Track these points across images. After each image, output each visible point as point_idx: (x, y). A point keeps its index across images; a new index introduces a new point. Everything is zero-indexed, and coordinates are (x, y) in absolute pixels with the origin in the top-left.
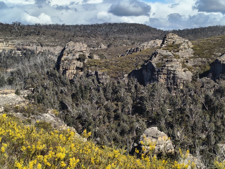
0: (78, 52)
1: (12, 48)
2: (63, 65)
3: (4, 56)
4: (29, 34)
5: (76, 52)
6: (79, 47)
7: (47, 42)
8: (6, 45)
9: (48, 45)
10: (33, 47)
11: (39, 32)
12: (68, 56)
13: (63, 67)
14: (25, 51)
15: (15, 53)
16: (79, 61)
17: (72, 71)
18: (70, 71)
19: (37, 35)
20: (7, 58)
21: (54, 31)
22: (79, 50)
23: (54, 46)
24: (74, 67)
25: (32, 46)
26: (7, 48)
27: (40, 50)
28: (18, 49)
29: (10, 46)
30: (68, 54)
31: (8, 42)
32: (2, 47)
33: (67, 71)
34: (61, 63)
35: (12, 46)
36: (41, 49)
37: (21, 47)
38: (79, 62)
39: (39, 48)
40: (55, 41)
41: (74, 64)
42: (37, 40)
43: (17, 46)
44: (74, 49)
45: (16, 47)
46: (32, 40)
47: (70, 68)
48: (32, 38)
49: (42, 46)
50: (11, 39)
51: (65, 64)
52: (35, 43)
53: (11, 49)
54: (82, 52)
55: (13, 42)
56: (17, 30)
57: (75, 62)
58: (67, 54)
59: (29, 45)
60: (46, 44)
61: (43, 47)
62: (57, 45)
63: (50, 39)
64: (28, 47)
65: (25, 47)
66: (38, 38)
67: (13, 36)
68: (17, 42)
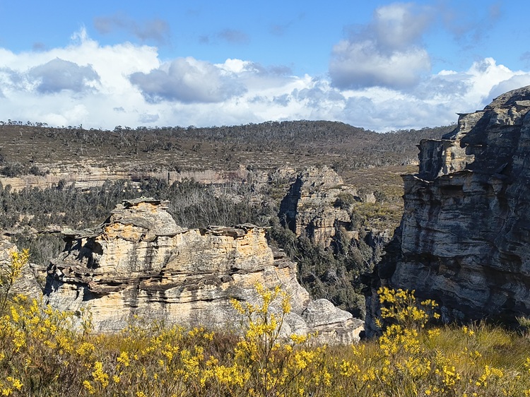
0: (332, 188)
1: (123, 177)
2: (303, 217)
3: (110, 194)
4: (152, 149)
5: (327, 189)
6: (332, 178)
7: (187, 163)
8: (111, 171)
9: (189, 169)
10: (162, 174)
11: (169, 145)
12: (312, 198)
13: (303, 221)
14: (147, 183)
15: (130, 187)
16: (339, 208)
17: (327, 230)
18: (323, 230)
19: (166, 150)
20: (116, 196)
21: (195, 142)
22: (332, 185)
23: (201, 170)
24: (330, 222)
25: (161, 171)
26: (113, 176)
27: (175, 179)
28: (135, 179)
29: (118, 173)
30: (310, 193)
31: (114, 165)
32: (104, 176)
33: (315, 230)
34: (298, 213)
35: (123, 173)
36: (178, 177)
37: (139, 174)
38: (338, 210)
39: (174, 173)
40: (201, 161)
41: (330, 214)
42: (167, 160)
43: (132, 173)
44: (322, 184)
45: (130, 175)
46: (159, 161)
47: (323, 223)
48: (158, 156)
49: (179, 172)
50: (120, 160)
51: (308, 215)
52: (165, 166)
53: (121, 180)
54: (340, 188)
55: (123, 166)
56: (127, 142)
57: (331, 210)
58: (308, 194)
59: (155, 170)
60: (185, 167)
61: (181, 172)
62: (206, 169)
63: (192, 157)
64: (153, 174)
65: (148, 174)
66: (169, 156)
67: (122, 155)
68: (131, 165)
